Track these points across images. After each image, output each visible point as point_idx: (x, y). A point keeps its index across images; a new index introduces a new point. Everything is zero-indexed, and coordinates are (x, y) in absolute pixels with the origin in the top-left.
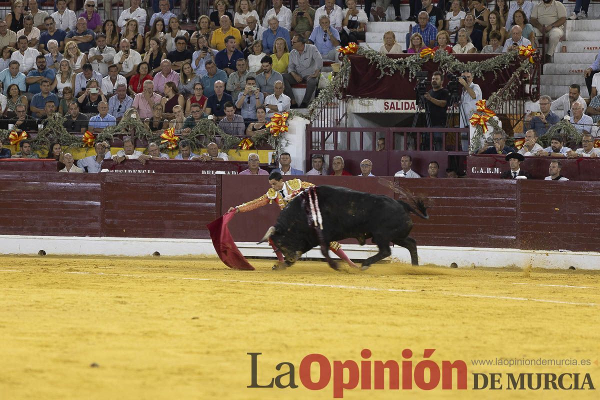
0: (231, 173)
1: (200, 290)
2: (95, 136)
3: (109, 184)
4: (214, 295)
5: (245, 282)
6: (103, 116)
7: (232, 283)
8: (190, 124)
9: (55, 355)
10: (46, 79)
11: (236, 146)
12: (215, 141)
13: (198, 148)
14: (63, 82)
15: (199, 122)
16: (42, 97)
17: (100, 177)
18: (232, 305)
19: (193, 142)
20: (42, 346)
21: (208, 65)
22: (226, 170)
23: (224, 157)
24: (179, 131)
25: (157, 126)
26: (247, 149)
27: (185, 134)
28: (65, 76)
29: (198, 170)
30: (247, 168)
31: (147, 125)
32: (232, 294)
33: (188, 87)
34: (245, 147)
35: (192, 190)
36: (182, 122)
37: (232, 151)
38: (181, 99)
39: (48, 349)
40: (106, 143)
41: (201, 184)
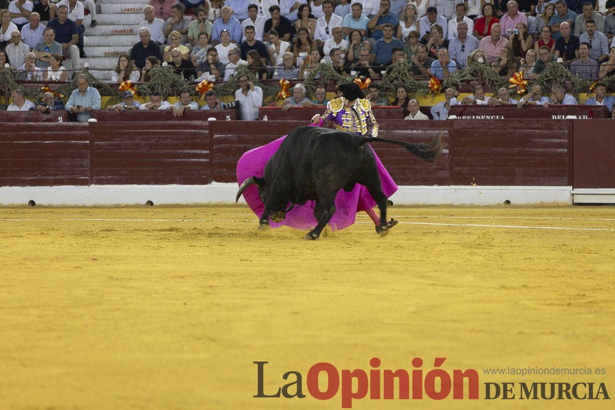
0: (582, 117)
3: (457, 131)
8: (540, 68)
10: (389, 24)
11: (586, 90)
14: (407, 27)
15: (548, 65)
16: (384, 42)
17: (447, 124)
22: (577, 115)
24: (527, 75)
27: (534, 78)
28: (409, 21)
29: (548, 115)
31: (495, 69)
35: (543, 136)
36: (531, 66)
37: (582, 95)
41: (551, 129)
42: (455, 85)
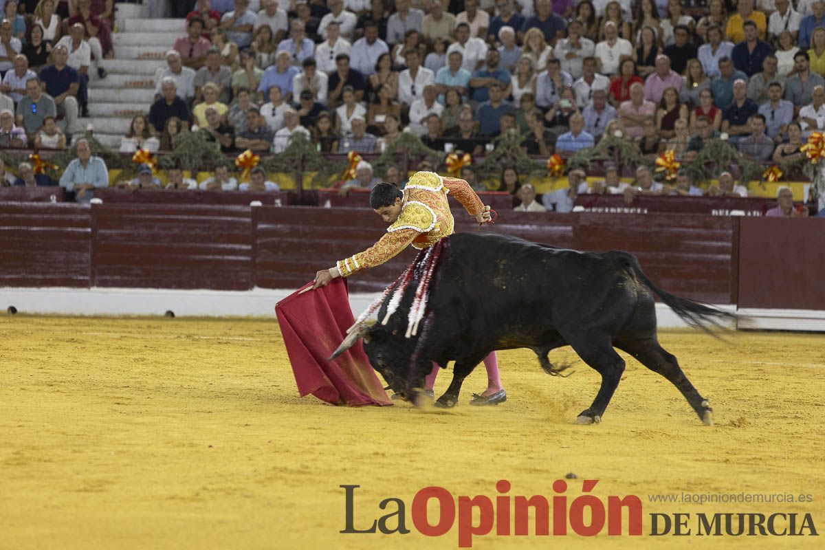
0: (752, 213)
1: (712, 375)
2: (564, 162)
3: (584, 228)
4: (732, 382)
5: (773, 365)
6: (576, 134)
7: (756, 365)
8: (696, 145)
9: (516, 462)
10: (497, 82)
11: (759, 177)
12: (730, 169)
13: (706, 177)
14: (521, 87)
15: (708, 143)
16: (491, 106)
17: (572, 218)
18: (756, 396)
19: (700, 171)
20: (497, 449)
21: (723, 64)
22: (746, 210)
23: (742, 192)
24: (680, 155)
25: (651, 148)
26: (775, 180)
27: (689, 159)
28: (524, 78)
29: (708, 209)
30: (775, 206)
31: (637, 146)
32: (757, 381)
33: (694, 94)
34: (771, 178)
35: (699, 237)
36: (685, 143)
37: (754, 184)
38: (683, 110)
39: (506, 453)
40: (581, 172)
41: (711, 228)
42: (583, 166)
